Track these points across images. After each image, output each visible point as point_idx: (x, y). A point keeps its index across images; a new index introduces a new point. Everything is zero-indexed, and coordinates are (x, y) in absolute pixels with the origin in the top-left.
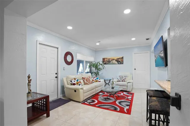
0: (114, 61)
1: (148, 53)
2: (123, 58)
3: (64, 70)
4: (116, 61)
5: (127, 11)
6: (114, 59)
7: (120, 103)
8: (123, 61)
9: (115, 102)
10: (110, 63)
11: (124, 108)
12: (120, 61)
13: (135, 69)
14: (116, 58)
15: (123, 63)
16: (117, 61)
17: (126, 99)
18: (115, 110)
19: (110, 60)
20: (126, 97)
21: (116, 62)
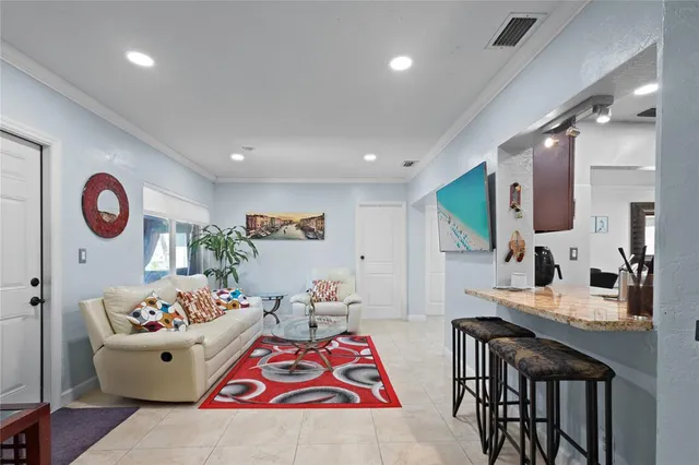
0: (292, 229)
1: (400, 206)
2: (322, 218)
3: (82, 261)
4: (299, 226)
5: (401, 63)
6: (291, 222)
7: (346, 373)
8: (322, 229)
9: (329, 373)
10: (275, 235)
11: (370, 390)
12: (312, 229)
13: (362, 258)
14: (297, 219)
15: (323, 237)
16: (302, 229)
17: (357, 359)
18: (347, 402)
19: (277, 222)
20: (356, 353)
21: (299, 232)
